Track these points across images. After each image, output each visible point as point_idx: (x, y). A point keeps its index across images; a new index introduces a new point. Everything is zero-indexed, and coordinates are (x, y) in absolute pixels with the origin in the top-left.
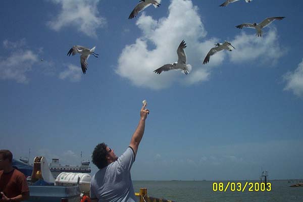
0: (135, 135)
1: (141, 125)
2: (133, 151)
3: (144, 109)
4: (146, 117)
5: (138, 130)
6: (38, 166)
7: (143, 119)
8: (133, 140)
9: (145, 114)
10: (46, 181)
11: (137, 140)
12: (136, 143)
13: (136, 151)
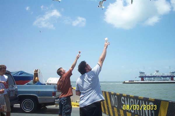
0: (101, 57)
1: (104, 52)
2: (100, 66)
3: (106, 43)
4: (107, 47)
5: (103, 54)
6: (36, 75)
7: (105, 48)
8: (100, 60)
9: (107, 45)
10: (42, 83)
11: (102, 60)
12: (102, 62)
13: (102, 66)
